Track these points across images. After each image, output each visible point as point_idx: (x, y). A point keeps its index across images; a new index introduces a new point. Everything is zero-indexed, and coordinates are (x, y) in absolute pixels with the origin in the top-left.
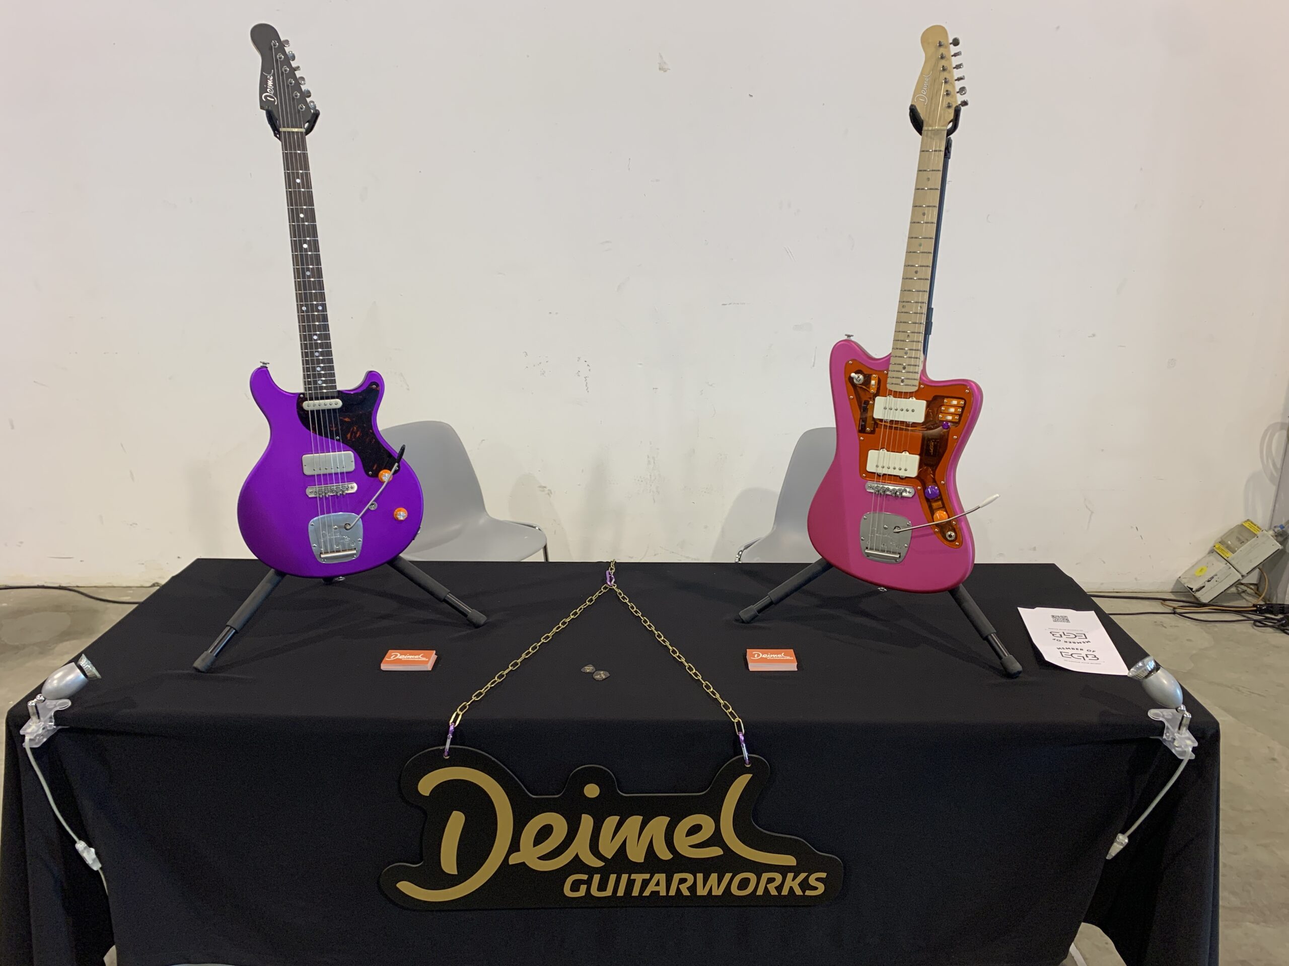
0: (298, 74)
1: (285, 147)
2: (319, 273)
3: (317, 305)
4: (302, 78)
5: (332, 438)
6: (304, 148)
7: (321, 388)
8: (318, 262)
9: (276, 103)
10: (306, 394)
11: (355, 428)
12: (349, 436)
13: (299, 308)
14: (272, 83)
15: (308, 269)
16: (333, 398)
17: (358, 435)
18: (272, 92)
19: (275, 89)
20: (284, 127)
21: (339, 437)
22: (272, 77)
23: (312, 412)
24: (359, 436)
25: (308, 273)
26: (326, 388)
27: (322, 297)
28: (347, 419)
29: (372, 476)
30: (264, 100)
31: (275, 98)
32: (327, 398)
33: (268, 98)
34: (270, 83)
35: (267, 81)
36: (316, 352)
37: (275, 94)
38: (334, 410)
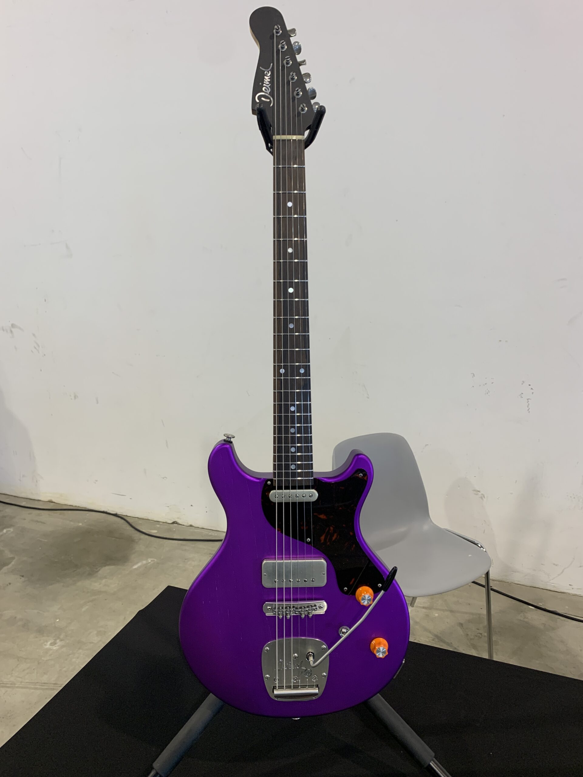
0: (303, 70)
1: (277, 161)
2: (305, 325)
3: (299, 367)
4: (308, 75)
5: (302, 539)
6: (302, 162)
7: (294, 475)
8: (306, 312)
9: (272, 105)
10: (274, 481)
11: (332, 528)
12: (323, 538)
13: (276, 369)
14: (269, 80)
15: (292, 321)
16: (307, 487)
17: (334, 538)
18: (268, 92)
19: (272, 87)
20: (278, 134)
21: (311, 539)
22: (270, 72)
23: (280, 504)
24: (336, 539)
25: (291, 326)
26: (300, 475)
27: (306, 356)
28: (322, 516)
29: (346, 593)
30: (258, 101)
31: (272, 99)
32: (300, 488)
33: (263, 99)
34: (267, 79)
35: (264, 78)
36: (292, 427)
37: (272, 94)
38: (308, 503)
